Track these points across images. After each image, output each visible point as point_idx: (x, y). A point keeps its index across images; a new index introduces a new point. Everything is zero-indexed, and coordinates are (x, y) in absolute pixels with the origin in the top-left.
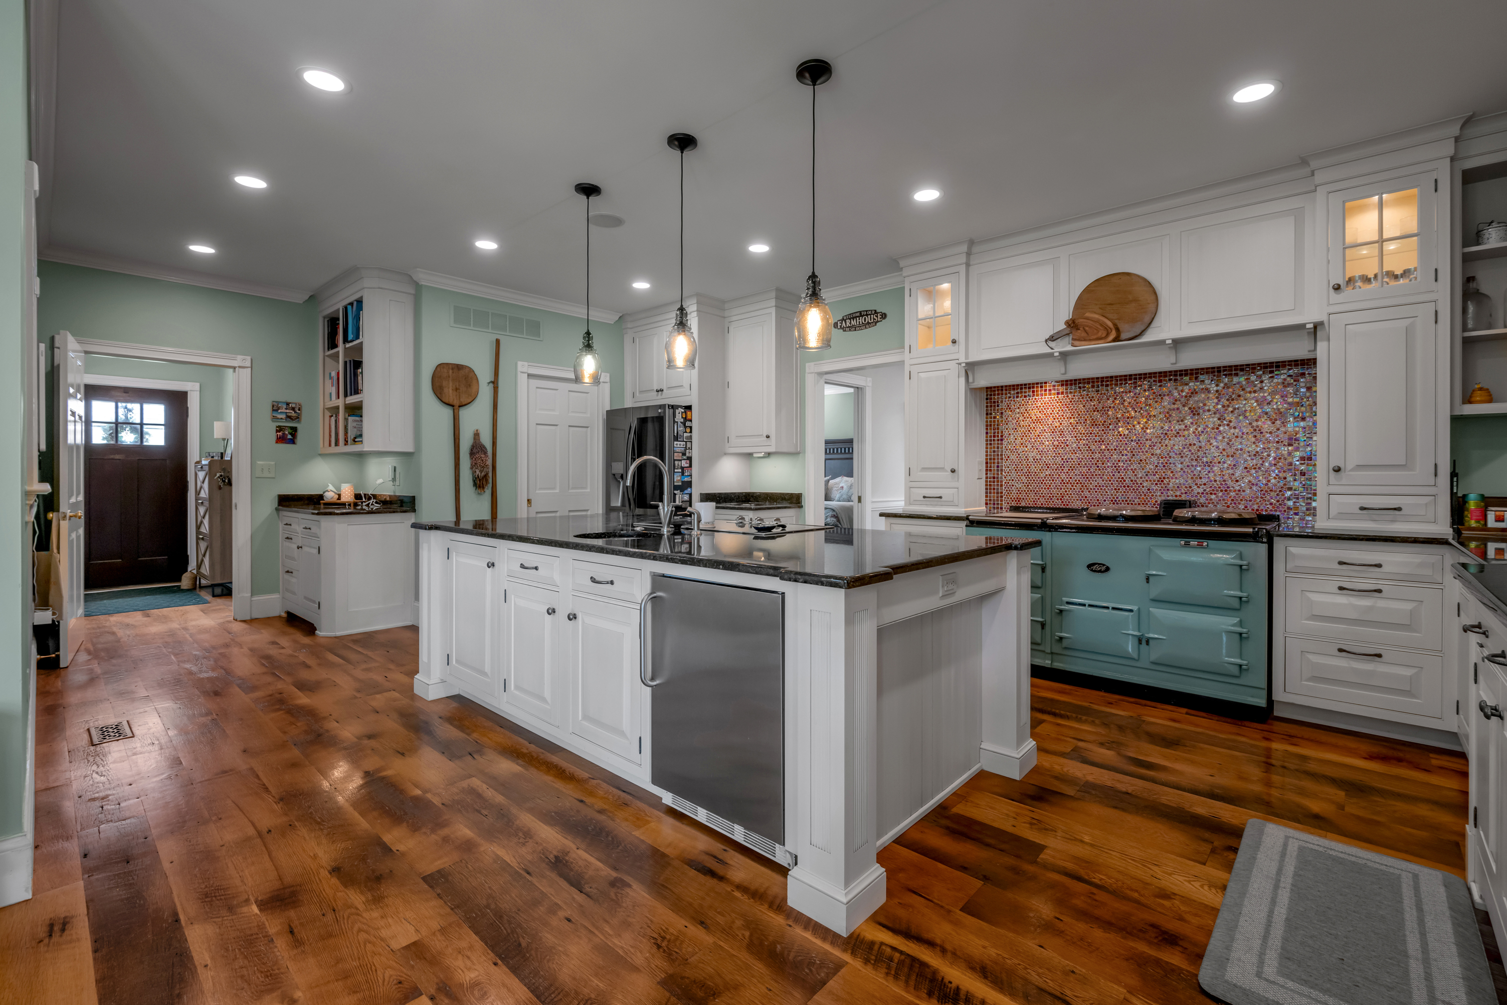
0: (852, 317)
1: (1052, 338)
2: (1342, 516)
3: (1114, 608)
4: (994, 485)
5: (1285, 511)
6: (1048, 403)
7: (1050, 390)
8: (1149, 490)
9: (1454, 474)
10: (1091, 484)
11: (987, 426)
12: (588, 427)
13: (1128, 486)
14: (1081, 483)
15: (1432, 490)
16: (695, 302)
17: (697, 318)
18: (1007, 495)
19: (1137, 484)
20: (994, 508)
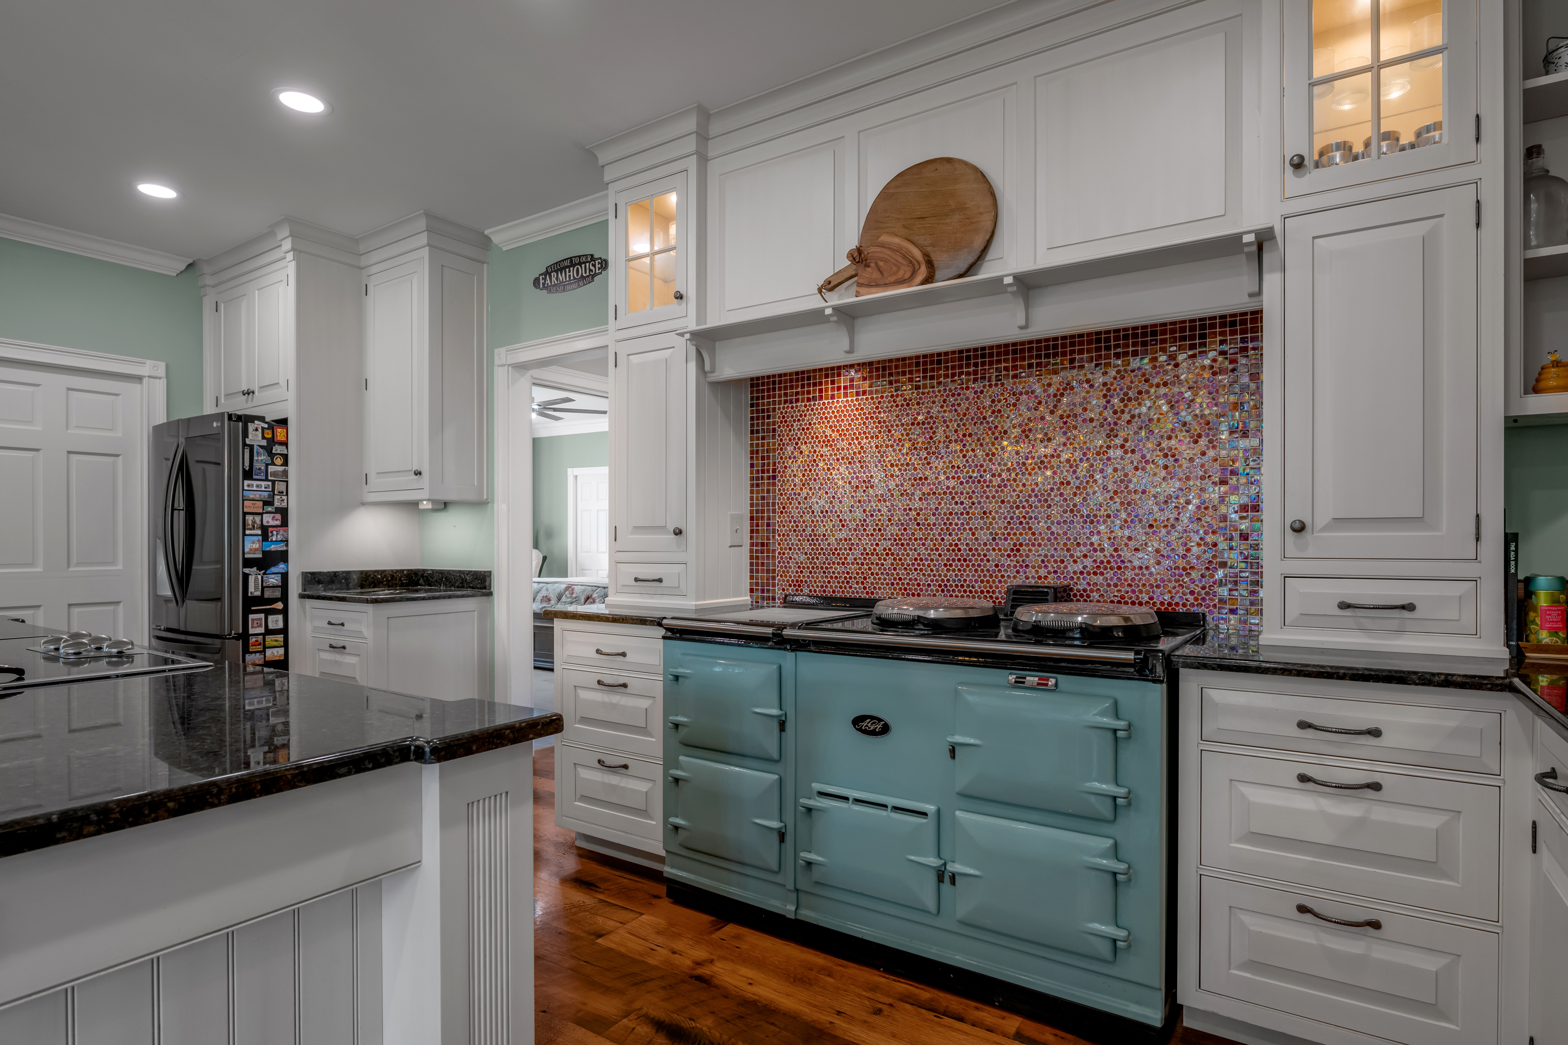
0: (559, 267)
1: (829, 286)
2: (1309, 620)
3: (896, 809)
4: (763, 558)
5: (1215, 606)
6: (843, 411)
7: (845, 388)
8: (997, 566)
9: (1510, 539)
10: (908, 555)
11: (752, 452)
12: (118, 456)
13: (965, 560)
14: (893, 554)
15: (1470, 570)
16: (287, 233)
17: (294, 263)
18: (781, 576)
19: (979, 555)
20: (763, 598)
